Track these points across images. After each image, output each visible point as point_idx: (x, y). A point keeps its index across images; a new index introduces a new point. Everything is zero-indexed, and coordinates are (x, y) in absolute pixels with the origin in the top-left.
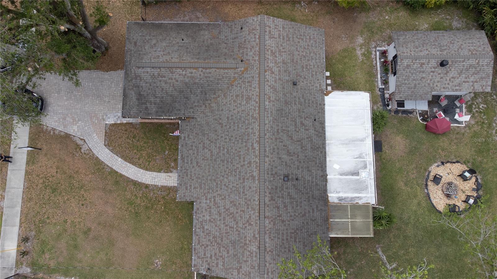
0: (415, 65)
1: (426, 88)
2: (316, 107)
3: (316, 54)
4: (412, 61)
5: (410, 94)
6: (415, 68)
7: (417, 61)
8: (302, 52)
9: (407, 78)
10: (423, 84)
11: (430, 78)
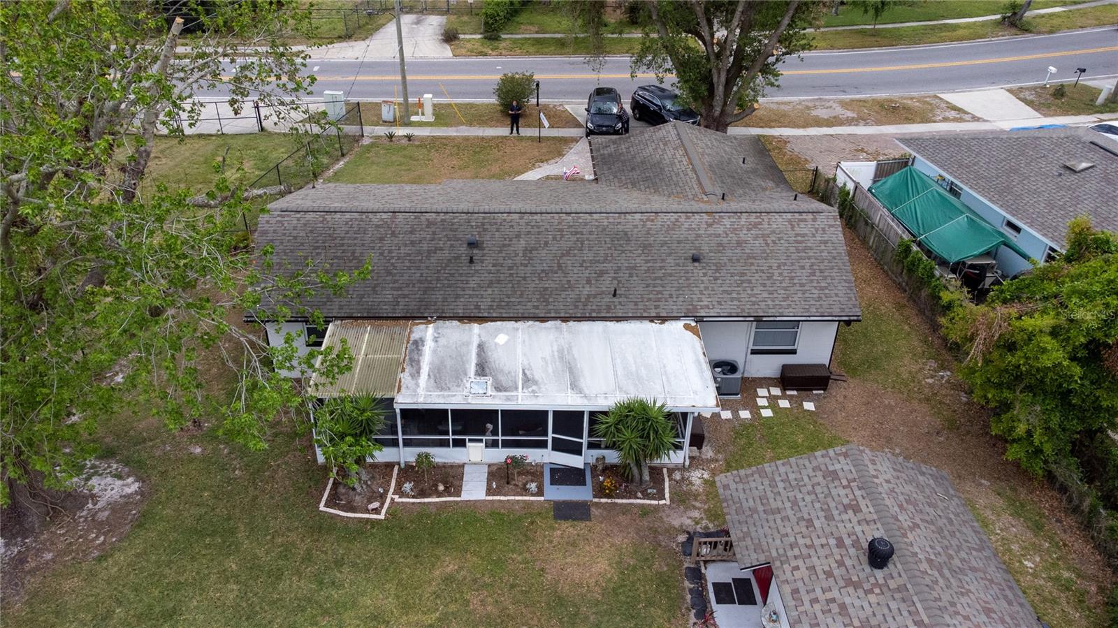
0: (842, 492)
1: (778, 542)
2: (650, 300)
3: (785, 299)
4: (855, 480)
5: (745, 505)
6: (834, 492)
7: (858, 493)
8: (780, 274)
9: (794, 483)
10: (789, 530)
11: (817, 542)
